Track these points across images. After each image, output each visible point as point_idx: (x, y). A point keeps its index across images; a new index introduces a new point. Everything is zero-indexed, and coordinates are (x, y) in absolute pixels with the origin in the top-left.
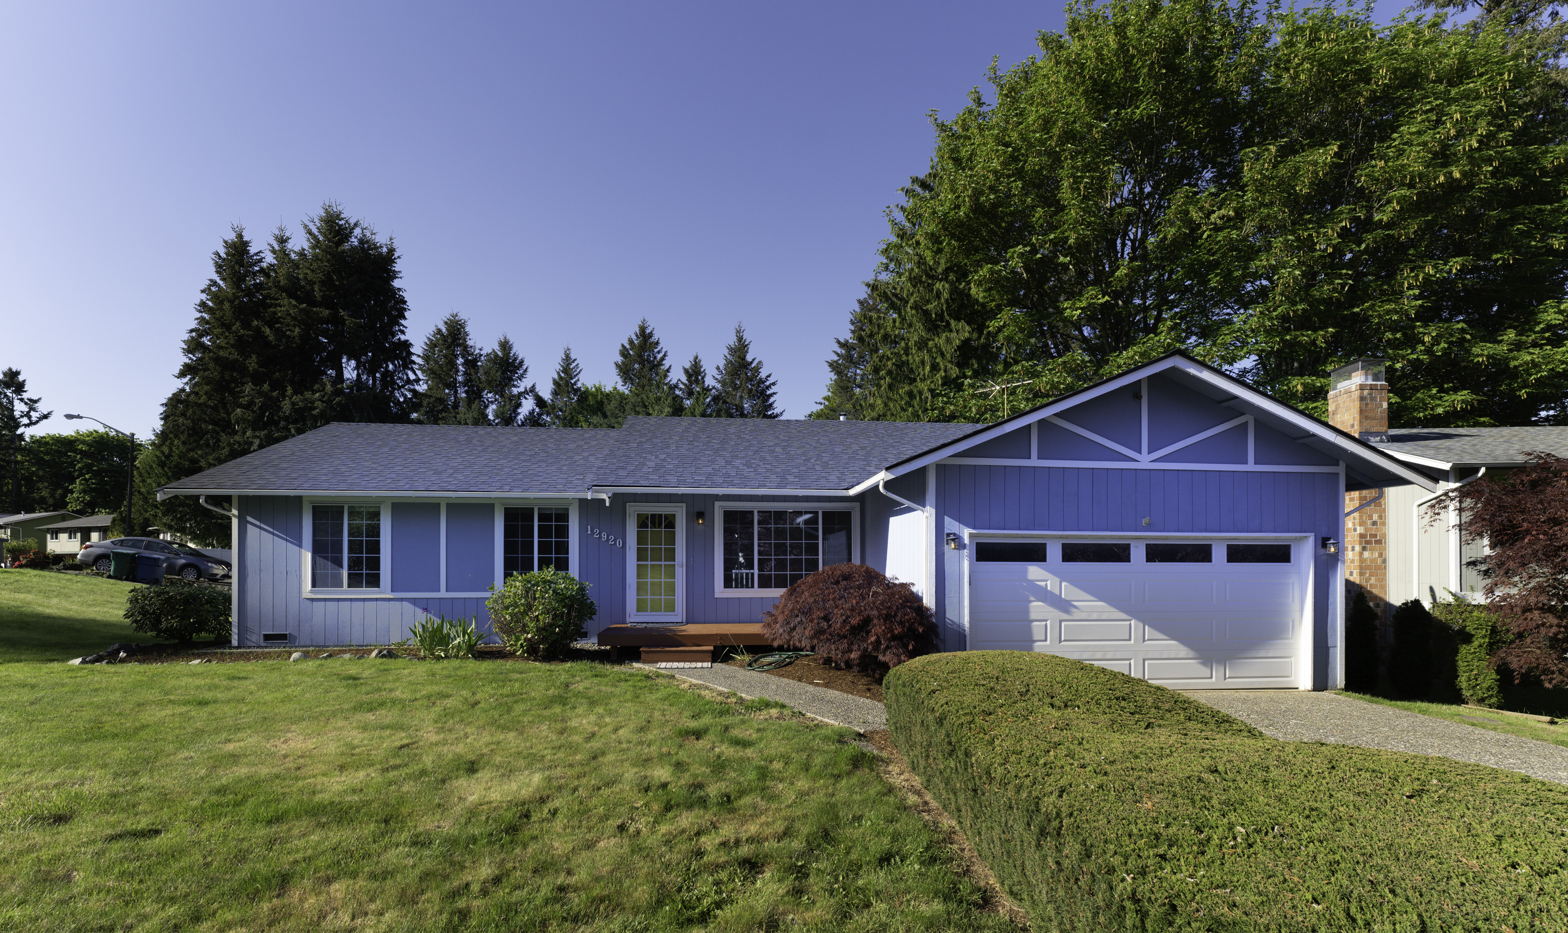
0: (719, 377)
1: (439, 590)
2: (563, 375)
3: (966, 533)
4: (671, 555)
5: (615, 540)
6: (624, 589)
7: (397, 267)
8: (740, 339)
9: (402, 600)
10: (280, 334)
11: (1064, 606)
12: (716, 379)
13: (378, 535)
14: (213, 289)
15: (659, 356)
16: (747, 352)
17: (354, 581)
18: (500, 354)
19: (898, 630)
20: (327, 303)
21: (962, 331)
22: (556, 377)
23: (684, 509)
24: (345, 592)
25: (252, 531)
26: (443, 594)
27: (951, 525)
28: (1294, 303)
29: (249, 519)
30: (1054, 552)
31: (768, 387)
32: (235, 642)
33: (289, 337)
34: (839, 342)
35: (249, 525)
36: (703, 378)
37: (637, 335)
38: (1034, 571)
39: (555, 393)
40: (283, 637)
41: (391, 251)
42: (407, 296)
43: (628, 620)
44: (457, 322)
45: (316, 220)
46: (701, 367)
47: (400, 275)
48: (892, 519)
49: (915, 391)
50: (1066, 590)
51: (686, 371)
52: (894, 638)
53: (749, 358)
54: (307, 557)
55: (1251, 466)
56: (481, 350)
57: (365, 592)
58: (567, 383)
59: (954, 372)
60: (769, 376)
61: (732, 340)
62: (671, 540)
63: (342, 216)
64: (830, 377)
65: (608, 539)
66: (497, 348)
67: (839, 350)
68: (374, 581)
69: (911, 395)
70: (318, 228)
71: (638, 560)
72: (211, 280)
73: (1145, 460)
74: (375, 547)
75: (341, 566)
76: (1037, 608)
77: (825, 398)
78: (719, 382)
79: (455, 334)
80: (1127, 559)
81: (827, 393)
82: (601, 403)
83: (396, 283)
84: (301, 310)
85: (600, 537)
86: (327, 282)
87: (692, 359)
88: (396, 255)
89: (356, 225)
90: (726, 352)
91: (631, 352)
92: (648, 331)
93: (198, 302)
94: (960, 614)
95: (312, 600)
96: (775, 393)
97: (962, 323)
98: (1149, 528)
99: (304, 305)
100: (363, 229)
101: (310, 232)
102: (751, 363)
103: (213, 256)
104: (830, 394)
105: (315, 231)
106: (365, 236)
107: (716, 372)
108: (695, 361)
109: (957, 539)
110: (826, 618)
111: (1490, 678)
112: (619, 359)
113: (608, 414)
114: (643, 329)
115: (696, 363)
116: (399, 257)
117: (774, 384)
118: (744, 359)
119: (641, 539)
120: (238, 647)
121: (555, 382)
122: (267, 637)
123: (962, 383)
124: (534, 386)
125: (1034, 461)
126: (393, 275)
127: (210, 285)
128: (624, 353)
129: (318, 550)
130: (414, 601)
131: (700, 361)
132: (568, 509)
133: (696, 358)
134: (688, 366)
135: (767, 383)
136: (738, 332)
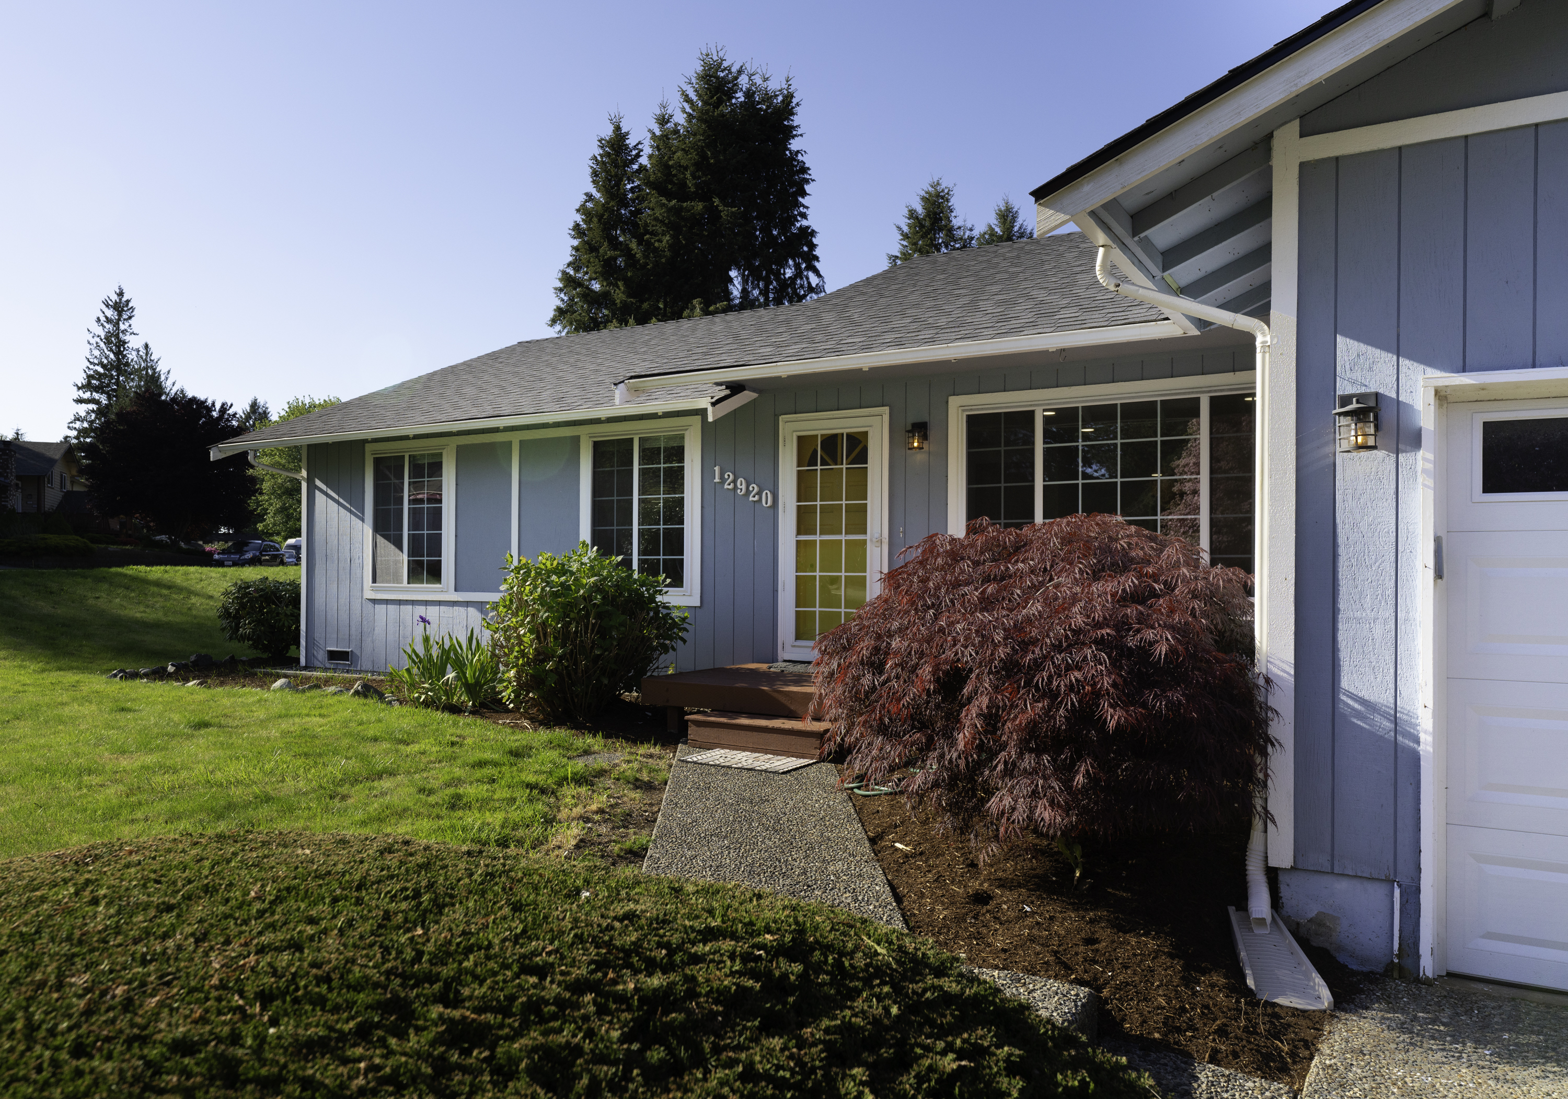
4: (859, 519)
5: (759, 493)
6: (775, 591)
7: (796, 120)
9: (467, 604)
10: (648, 247)
13: (441, 500)
14: (590, 205)
17: (416, 572)
18: (998, 230)
20: (704, 195)
23: (886, 418)
24: (407, 590)
25: (320, 498)
29: (318, 483)
32: (303, 661)
33: (656, 249)
35: (317, 492)
40: (346, 655)
41: (789, 97)
42: (807, 160)
43: (783, 655)
44: (938, 195)
45: (694, 80)
47: (800, 132)
54: (369, 534)
56: (971, 230)
57: (425, 590)
62: (859, 488)
63: (725, 64)
65: (748, 492)
66: (993, 221)
68: (435, 573)
70: (696, 91)
71: (799, 533)
72: (587, 194)
75: (401, 549)
79: (935, 214)
83: (794, 145)
84: (670, 210)
85: (735, 488)
86: (701, 165)
88: (795, 101)
89: (740, 72)
93: (571, 225)
95: (374, 601)
99: (674, 202)
100: (750, 76)
101: (687, 99)
103: (590, 163)
105: (693, 96)
106: (754, 84)
109: (1388, 416)
116: (798, 104)
119: (804, 490)
120: (306, 668)
122: (333, 655)
126: (789, 133)
127: (586, 201)
129: (379, 527)
130: (479, 607)
132: (682, 437)
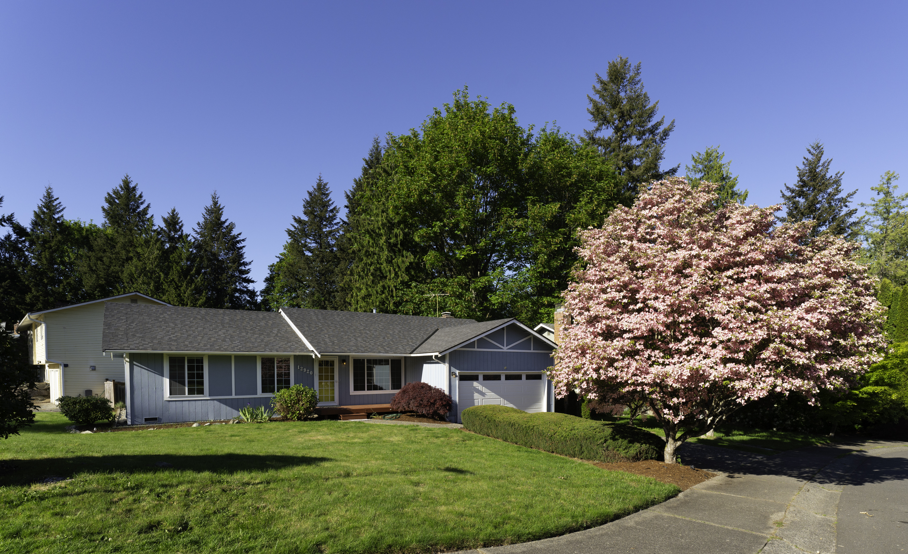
0: (199, 231)
1: (231, 395)
2: (45, 210)
3: (457, 372)
4: (332, 378)
5: (310, 372)
8: (215, 203)
9: (214, 400)
11: (483, 394)
12: (196, 231)
13: (203, 370)
15: (142, 207)
16: (221, 214)
17: (191, 392)
19: (444, 403)
21: (409, 258)
22: (37, 210)
23: (338, 358)
24: (187, 396)
25: (136, 369)
26: (234, 396)
27: (453, 369)
28: (545, 268)
30: (481, 378)
31: (238, 242)
32: (129, 422)
34: (295, 219)
36: (181, 227)
37: (121, 187)
38: (475, 384)
39: (35, 224)
40: (155, 419)
46: (179, 219)
48: (425, 365)
49: (386, 286)
50: (484, 390)
51: (165, 220)
52: (443, 405)
53: (223, 219)
54: (166, 381)
55: (532, 351)
57: (196, 397)
58: (51, 218)
59: (406, 278)
60: (240, 234)
61: (209, 203)
62: (333, 371)
64: (287, 239)
65: (306, 371)
67: (296, 225)
68: (201, 392)
69: (384, 287)
71: (319, 380)
73: (505, 349)
74: (201, 376)
75: (184, 385)
76: (476, 395)
77: (281, 254)
78: (198, 233)
80: (500, 379)
81: (283, 251)
82: (87, 238)
85: (303, 370)
87: (170, 211)
90: (204, 211)
91: (117, 201)
92: (132, 185)
94: (455, 398)
95: (170, 401)
96: (244, 247)
97: (409, 253)
98: (506, 370)
102: (224, 222)
104: (285, 251)
107: (197, 226)
108: (173, 213)
109: (455, 374)
110: (422, 400)
111: (588, 412)
112: (106, 206)
113: (96, 248)
114: (126, 183)
115: (173, 215)
117: (243, 240)
118: (219, 219)
119: (320, 371)
120: (131, 425)
121: (37, 215)
122: (146, 420)
123: (411, 285)
124: (12, 215)
125: (476, 349)
128: (110, 200)
129: (172, 378)
130: (220, 401)
131: (177, 214)
132: (290, 359)
133: (174, 210)
134: (166, 216)
135: (238, 239)
136: (214, 198)
